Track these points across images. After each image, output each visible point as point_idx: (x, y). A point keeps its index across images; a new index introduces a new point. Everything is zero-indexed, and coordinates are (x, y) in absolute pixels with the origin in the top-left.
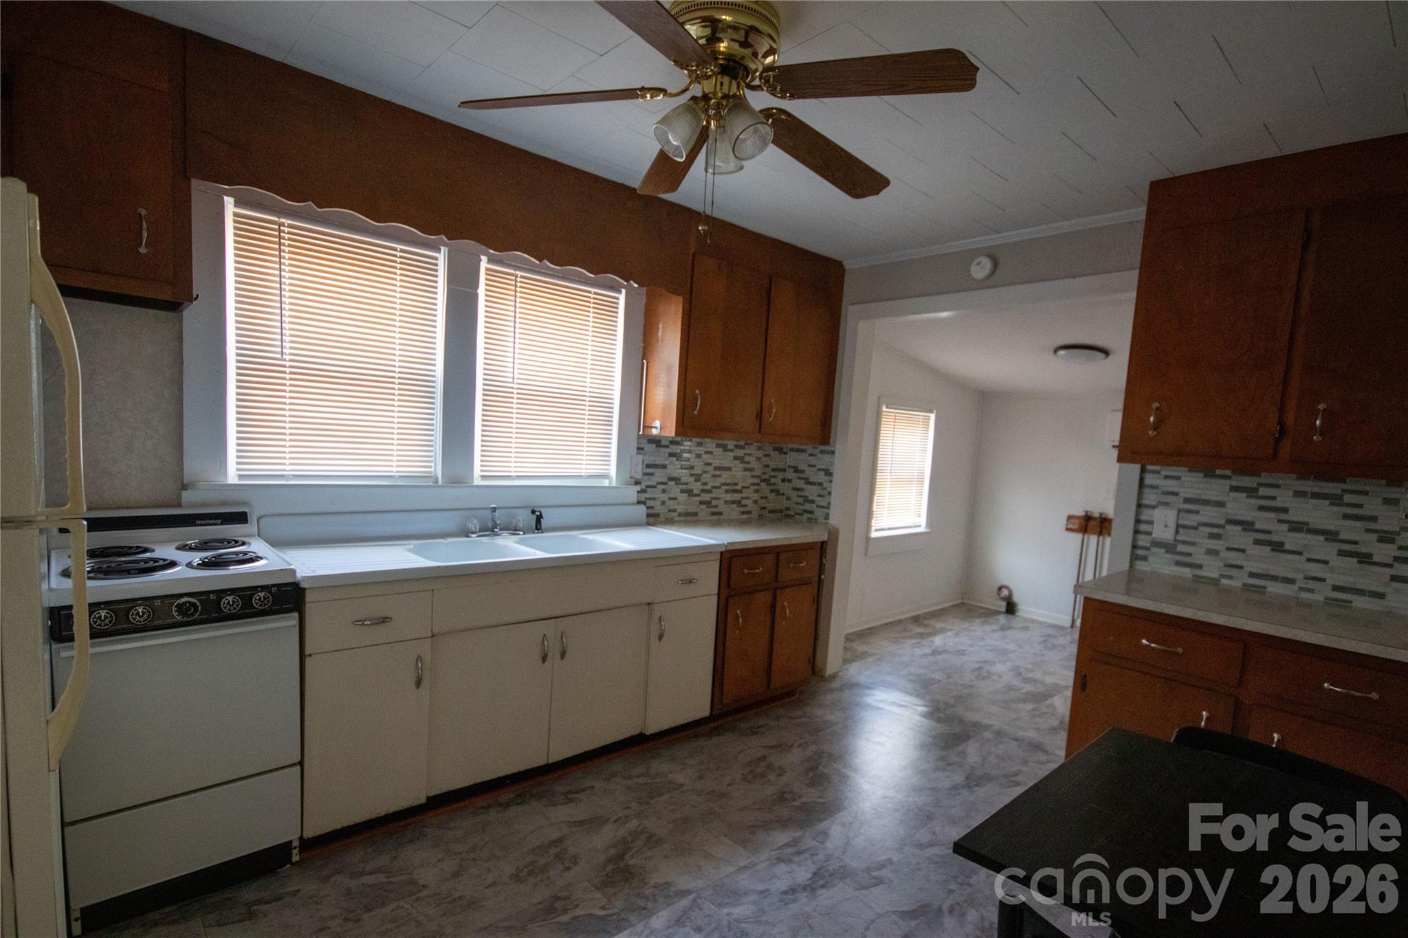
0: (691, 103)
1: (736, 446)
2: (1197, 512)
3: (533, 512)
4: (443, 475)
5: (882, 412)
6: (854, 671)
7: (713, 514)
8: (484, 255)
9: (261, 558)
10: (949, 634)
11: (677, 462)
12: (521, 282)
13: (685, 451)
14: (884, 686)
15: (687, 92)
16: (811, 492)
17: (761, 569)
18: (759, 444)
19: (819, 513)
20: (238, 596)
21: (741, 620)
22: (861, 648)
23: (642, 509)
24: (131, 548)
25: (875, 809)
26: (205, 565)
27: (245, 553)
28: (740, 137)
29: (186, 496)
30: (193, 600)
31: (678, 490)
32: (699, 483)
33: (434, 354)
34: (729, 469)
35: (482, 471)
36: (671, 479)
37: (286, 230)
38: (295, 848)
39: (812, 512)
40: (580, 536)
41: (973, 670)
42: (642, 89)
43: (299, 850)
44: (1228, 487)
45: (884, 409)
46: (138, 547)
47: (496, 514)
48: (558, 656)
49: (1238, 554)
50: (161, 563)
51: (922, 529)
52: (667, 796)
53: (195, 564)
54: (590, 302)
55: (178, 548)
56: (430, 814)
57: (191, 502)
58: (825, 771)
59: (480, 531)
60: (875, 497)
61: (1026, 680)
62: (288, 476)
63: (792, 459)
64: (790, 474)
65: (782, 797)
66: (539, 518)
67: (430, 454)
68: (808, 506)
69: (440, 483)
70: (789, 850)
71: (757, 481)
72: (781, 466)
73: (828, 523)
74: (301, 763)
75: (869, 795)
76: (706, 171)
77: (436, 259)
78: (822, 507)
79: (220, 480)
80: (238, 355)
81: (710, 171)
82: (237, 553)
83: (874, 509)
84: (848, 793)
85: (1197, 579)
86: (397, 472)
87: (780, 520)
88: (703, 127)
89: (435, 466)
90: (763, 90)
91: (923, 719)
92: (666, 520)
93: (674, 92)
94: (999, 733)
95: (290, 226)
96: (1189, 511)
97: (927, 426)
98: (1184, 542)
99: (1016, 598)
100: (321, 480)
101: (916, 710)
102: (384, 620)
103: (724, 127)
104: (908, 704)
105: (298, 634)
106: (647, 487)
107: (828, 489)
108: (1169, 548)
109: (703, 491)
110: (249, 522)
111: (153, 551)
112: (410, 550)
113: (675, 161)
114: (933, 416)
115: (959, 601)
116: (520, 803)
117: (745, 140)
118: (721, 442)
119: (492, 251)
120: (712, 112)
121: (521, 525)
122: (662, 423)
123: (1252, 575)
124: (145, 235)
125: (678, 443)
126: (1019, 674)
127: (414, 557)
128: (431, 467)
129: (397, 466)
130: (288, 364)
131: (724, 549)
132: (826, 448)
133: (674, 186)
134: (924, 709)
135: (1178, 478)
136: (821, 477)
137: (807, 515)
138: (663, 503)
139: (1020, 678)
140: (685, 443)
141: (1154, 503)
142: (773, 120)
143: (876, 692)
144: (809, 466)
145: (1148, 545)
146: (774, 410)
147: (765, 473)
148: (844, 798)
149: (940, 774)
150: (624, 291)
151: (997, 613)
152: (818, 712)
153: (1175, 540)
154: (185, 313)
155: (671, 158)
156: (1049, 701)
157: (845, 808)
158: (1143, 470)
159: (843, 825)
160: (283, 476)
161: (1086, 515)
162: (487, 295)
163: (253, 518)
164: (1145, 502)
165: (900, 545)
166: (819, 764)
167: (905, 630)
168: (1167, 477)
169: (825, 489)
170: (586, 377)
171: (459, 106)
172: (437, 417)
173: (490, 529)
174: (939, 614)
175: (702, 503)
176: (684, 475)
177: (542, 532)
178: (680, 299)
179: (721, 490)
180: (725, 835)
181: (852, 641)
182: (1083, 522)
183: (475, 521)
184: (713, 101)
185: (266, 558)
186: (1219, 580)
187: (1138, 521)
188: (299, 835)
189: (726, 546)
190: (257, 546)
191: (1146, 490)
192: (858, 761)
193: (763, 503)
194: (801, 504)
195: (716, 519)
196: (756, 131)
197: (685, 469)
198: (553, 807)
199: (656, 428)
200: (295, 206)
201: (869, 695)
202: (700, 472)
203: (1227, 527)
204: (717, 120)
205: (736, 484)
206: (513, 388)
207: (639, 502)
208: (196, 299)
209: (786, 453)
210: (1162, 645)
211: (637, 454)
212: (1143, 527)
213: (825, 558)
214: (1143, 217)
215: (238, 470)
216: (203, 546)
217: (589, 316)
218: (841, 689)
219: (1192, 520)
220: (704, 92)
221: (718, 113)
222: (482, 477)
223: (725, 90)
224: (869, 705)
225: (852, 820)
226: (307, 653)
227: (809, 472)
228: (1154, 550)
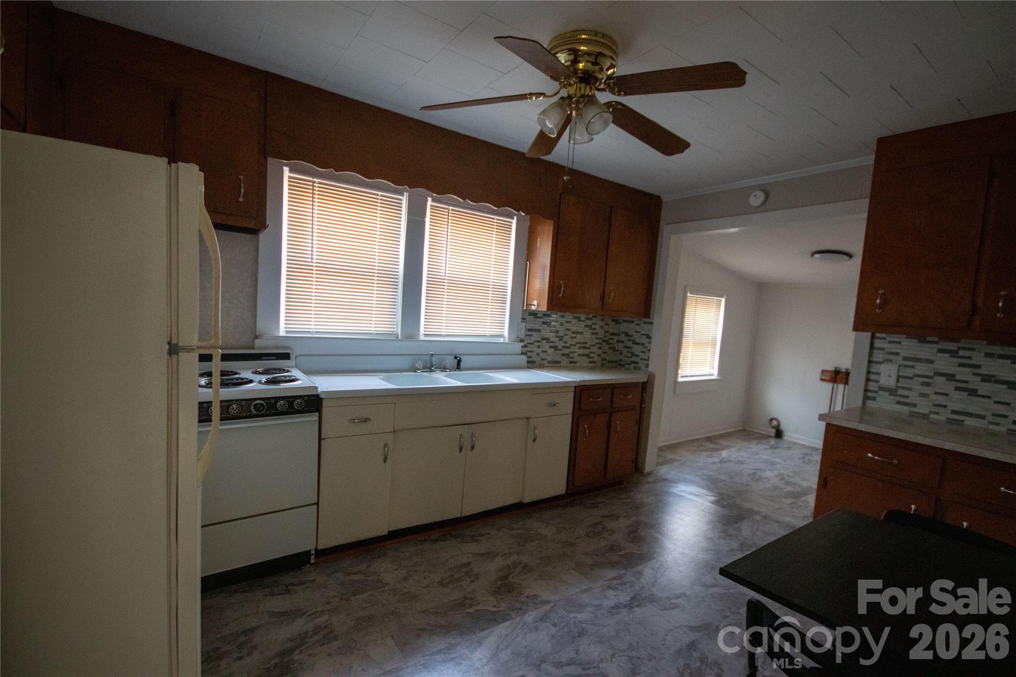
0: (561, 100)
1: (588, 319)
2: (913, 367)
3: (456, 358)
4: (401, 333)
5: (687, 296)
6: (663, 470)
7: (571, 362)
8: (430, 197)
9: (299, 380)
10: (733, 449)
11: (547, 328)
12: (452, 213)
13: (553, 321)
14: (685, 482)
15: (558, 94)
16: (637, 349)
17: (601, 399)
18: (602, 317)
19: (642, 364)
20: (286, 401)
21: (587, 431)
22: (670, 456)
23: (524, 358)
24: (228, 372)
25: (675, 560)
26: (269, 382)
27: (290, 376)
28: (591, 121)
29: (258, 343)
30: (263, 402)
31: (548, 346)
32: (562, 342)
33: (399, 259)
34: (582, 333)
35: (425, 331)
36: (543, 339)
37: (317, 185)
38: (313, 555)
39: (637, 363)
40: (484, 374)
41: (749, 475)
42: (531, 94)
43: (315, 557)
44: (936, 350)
45: (689, 294)
46: (232, 372)
47: (433, 358)
48: (469, 448)
49: (945, 397)
50: (245, 380)
51: (715, 377)
52: (537, 542)
53: (263, 382)
54: (494, 225)
55: (253, 373)
56: (390, 542)
57: (260, 346)
58: (642, 534)
59: (423, 369)
60: (682, 354)
61: (787, 483)
62: (313, 332)
63: (624, 327)
64: (623, 337)
65: (612, 548)
66: (459, 362)
67: (395, 320)
68: (634, 359)
69: (400, 338)
70: (615, 582)
71: (601, 341)
72: (616, 331)
73: (648, 371)
74: (317, 504)
75: (671, 551)
76: (569, 142)
77: (401, 200)
78: (645, 360)
79: (276, 334)
80: (288, 260)
81: (572, 142)
82: (285, 376)
83: (681, 362)
84: (657, 549)
85: (912, 414)
86: (374, 331)
87: (615, 368)
88: (568, 115)
89: (397, 327)
90: (606, 91)
91: (712, 505)
92: (540, 365)
93: (550, 94)
94: (766, 517)
95: (319, 183)
96: (905, 366)
97: (719, 306)
98: (903, 388)
99: (783, 427)
100: (330, 335)
101: (707, 499)
102: (366, 420)
103: (581, 114)
104: (701, 495)
105: (318, 427)
106: (528, 343)
107: (649, 348)
108: (892, 392)
109: (564, 347)
110: (291, 358)
111: (240, 374)
112: (382, 379)
113: (550, 137)
114: (723, 300)
115: (741, 428)
116: (443, 540)
117: (594, 123)
118: (576, 315)
119: (435, 195)
120: (573, 106)
121: (448, 365)
122: (539, 303)
123: (953, 412)
124: (242, 190)
125: (548, 316)
126: (783, 479)
127: (384, 383)
128: (394, 328)
129: (375, 327)
130: (315, 265)
131: (577, 385)
132: (647, 320)
133: (549, 151)
134: (713, 498)
135: (899, 343)
136: (644, 340)
137: (633, 365)
138: (538, 354)
139: (784, 481)
140: (553, 316)
141: (881, 360)
142: (613, 108)
143: (679, 485)
144: (636, 332)
145: (876, 389)
146: (612, 295)
147: (605, 336)
148: (653, 551)
149: (722, 541)
150: (515, 218)
151: (769, 437)
152: (639, 496)
153: (897, 386)
154: (260, 235)
155: (547, 135)
156: (804, 498)
157: (654, 558)
158: (873, 337)
159: (653, 569)
160: (310, 332)
161: (836, 370)
162: (431, 222)
163: (293, 356)
164: (875, 359)
165: (699, 387)
166: (638, 529)
167: (702, 446)
168: (890, 342)
169: (647, 347)
170: (490, 273)
171: (420, 110)
172: (399, 298)
173: (429, 368)
174: (726, 436)
175: (563, 355)
176: (552, 336)
177: (461, 371)
178: (552, 222)
179: (575, 347)
180: (574, 569)
181: (665, 451)
182: (833, 375)
183: (420, 362)
184: (575, 99)
185: (301, 380)
186: (929, 415)
187: (869, 372)
188: (315, 547)
189: (579, 383)
190: (295, 373)
191: (875, 351)
192: (665, 529)
193: (603, 355)
194: (629, 357)
195: (573, 366)
196: (602, 116)
197: (553, 332)
198: (464, 545)
199: (534, 305)
200: (323, 171)
201: (675, 487)
202: (562, 335)
203: (936, 378)
204: (577, 111)
205: (586, 343)
206: (445, 279)
207: (522, 354)
208: (267, 227)
209: (620, 323)
210: (882, 457)
211: (522, 322)
212: (872, 377)
213: (645, 393)
214: (872, 162)
215: (286, 328)
216: (265, 372)
217: (493, 234)
218: (654, 482)
219: (909, 372)
220: (568, 94)
221: (577, 106)
222: (425, 335)
223: (582, 92)
224: (674, 493)
225: (659, 566)
226: (322, 437)
227: (636, 337)
228: (881, 393)
